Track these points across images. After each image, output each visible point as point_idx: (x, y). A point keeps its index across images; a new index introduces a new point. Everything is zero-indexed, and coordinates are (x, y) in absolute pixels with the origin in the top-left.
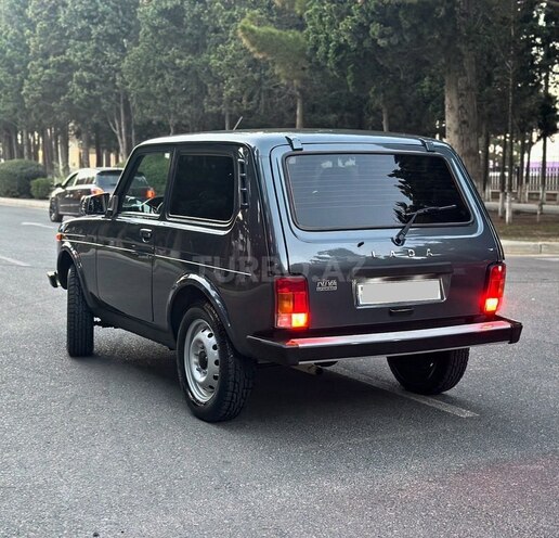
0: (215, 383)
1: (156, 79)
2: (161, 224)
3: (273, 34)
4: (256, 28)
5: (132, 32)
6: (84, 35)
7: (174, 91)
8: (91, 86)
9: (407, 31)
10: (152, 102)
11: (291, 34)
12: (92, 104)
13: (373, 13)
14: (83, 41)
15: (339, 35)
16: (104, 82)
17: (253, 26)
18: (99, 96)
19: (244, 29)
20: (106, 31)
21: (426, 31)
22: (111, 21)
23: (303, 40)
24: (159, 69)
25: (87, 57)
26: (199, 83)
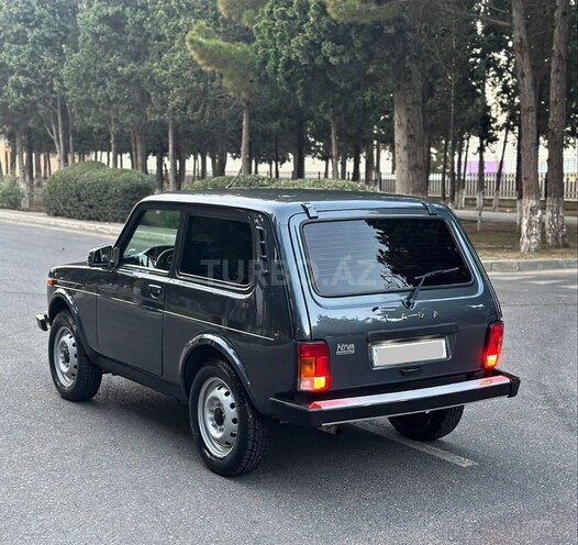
0: (232, 440)
1: (98, 86)
2: (172, 281)
3: (221, 47)
4: (204, 41)
5: (69, 36)
6: (20, 38)
7: (116, 100)
8: (27, 90)
9: (358, 50)
10: (93, 110)
11: (240, 47)
12: (27, 110)
13: (325, 32)
14: (19, 44)
15: (290, 51)
16: (41, 87)
17: (201, 39)
18: (36, 102)
19: (192, 42)
20: (43, 35)
21: (377, 50)
22: (48, 24)
23: (251, 53)
24: (100, 76)
25: (22, 61)
26: (142, 91)
